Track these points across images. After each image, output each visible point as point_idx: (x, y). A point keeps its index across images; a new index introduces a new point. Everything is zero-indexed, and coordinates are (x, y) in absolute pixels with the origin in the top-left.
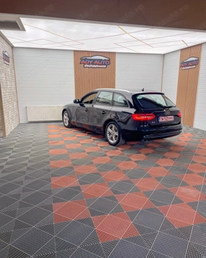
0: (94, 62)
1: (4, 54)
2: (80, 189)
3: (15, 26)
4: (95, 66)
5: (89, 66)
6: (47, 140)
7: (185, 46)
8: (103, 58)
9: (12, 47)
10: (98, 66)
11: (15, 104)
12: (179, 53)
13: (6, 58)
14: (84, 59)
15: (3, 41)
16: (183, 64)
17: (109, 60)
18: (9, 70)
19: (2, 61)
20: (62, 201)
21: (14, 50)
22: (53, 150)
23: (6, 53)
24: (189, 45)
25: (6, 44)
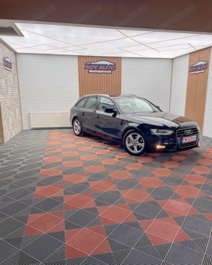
0: (98, 67)
1: (4, 60)
2: (62, 200)
3: (12, 31)
4: (100, 72)
5: (94, 71)
6: (44, 147)
7: (193, 50)
8: (109, 63)
9: (16, 53)
10: (103, 71)
11: (17, 110)
12: (188, 57)
13: (7, 65)
14: (89, 65)
15: (3, 47)
16: (193, 69)
17: (115, 65)
18: (11, 76)
19: (3, 67)
20: (40, 212)
21: (18, 56)
22: (47, 158)
23: (7, 60)
24: (198, 48)
25: (7, 50)
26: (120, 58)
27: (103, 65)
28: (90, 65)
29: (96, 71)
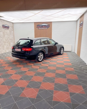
26: (51, 22)
27: (44, 25)
28: (39, 26)
29: (41, 28)
